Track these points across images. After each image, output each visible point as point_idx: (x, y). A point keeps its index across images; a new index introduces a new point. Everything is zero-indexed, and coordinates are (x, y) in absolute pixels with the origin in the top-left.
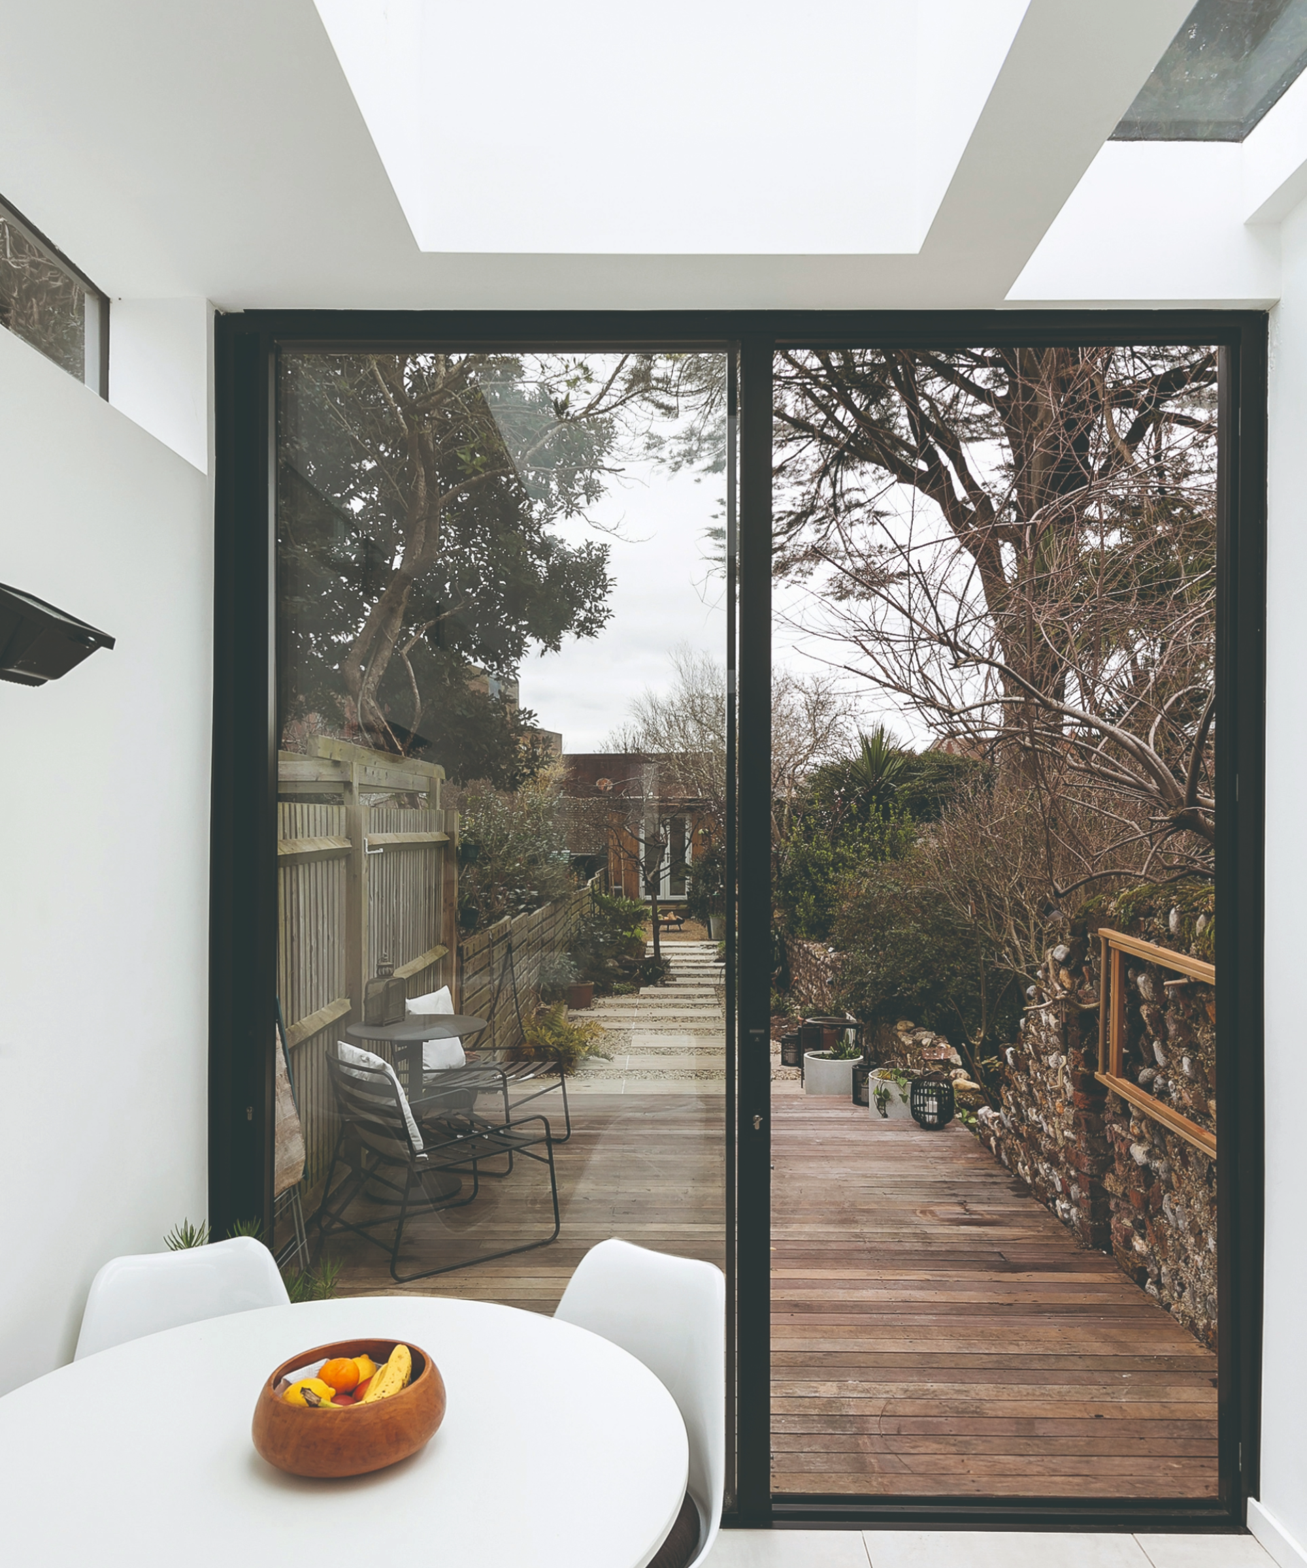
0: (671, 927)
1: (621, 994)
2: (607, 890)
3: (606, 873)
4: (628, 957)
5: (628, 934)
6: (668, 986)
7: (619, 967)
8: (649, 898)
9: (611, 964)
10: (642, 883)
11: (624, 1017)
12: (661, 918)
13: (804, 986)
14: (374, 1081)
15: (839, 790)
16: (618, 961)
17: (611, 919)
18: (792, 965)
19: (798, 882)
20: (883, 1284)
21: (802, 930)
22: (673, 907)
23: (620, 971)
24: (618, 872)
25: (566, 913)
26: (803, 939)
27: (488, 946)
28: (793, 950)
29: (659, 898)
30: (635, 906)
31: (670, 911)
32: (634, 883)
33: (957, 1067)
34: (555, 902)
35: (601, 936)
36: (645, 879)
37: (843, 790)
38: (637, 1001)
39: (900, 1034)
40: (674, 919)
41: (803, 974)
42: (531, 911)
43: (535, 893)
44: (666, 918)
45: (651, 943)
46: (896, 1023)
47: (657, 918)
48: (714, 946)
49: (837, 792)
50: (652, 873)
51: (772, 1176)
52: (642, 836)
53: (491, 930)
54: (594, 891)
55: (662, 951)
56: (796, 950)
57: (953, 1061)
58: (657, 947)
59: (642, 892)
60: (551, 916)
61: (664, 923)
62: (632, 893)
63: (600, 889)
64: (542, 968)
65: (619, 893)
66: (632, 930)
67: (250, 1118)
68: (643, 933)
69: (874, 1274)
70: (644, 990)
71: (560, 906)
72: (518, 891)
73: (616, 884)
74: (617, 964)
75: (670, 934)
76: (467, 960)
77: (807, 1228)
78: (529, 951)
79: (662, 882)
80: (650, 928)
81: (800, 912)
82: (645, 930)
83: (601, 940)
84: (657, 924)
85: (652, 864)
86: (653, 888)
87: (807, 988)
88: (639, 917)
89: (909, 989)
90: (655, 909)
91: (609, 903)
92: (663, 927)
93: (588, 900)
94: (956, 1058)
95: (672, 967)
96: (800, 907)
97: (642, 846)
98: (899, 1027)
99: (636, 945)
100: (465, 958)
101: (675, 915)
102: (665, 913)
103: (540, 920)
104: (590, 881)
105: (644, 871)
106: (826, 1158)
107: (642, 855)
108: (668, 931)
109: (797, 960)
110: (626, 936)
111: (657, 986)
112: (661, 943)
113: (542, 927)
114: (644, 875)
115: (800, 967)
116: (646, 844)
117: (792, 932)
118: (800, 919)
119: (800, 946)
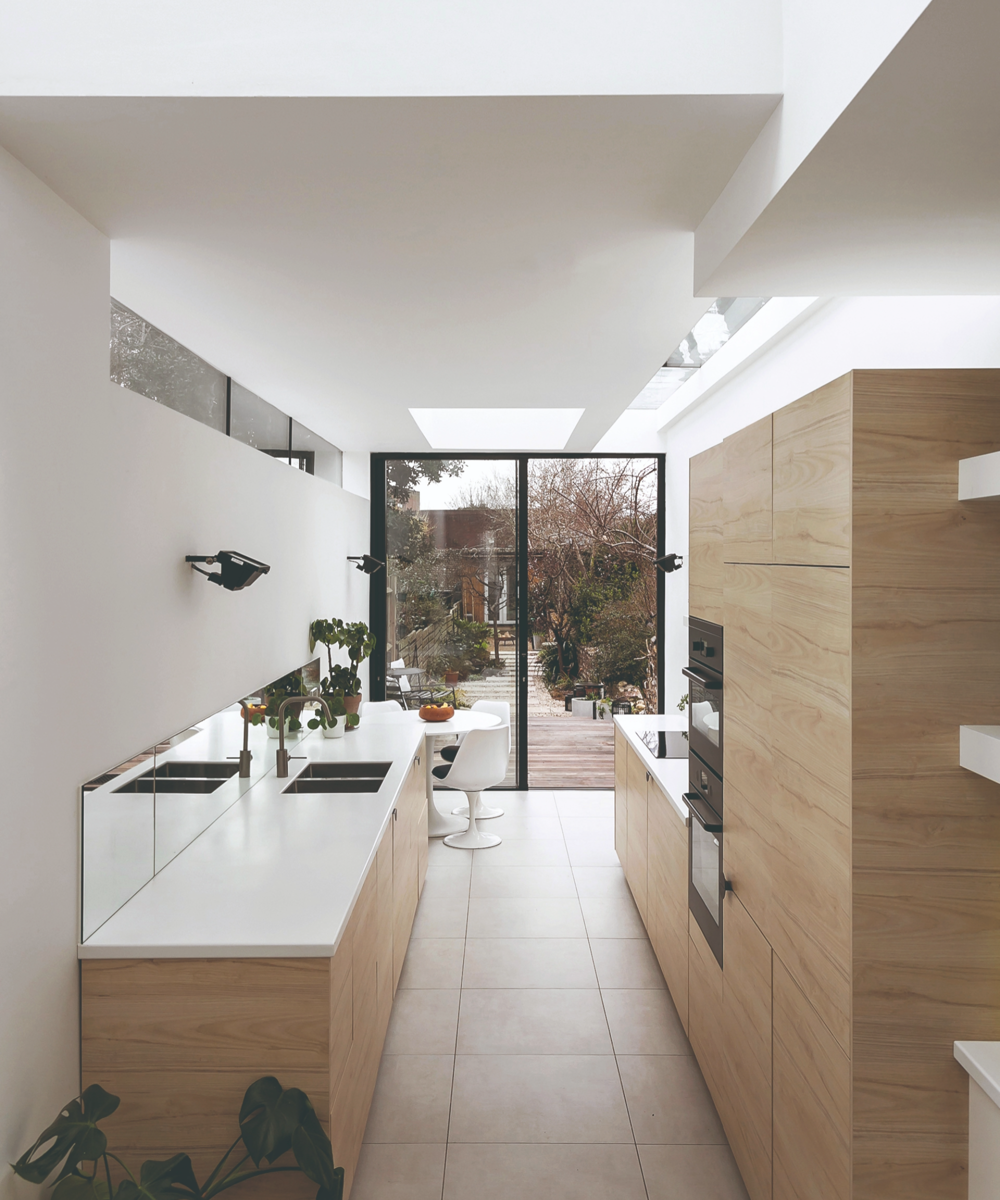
0: (507, 642)
1: (475, 680)
2: (462, 617)
3: (461, 605)
4: (478, 660)
5: (477, 646)
6: (504, 676)
7: (473, 665)
8: (492, 622)
9: (467, 663)
10: (486, 612)
11: (478, 691)
12: (500, 636)
13: (585, 673)
14: (391, 685)
15: (607, 556)
16: (472, 662)
17: (466, 636)
18: (580, 662)
19: (581, 612)
20: (579, 757)
21: (583, 641)
22: (509, 629)
23: (473, 668)
24: (469, 604)
25: (440, 631)
26: (585, 645)
27: (408, 645)
28: (580, 653)
29: (498, 622)
30: (483, 627)
31: (506, 631)
32: (481, 612)
33: (640, 699)
34: (435, 624)
35: (461, 647)
36: (489, 610)
37: (610, 555)
38: (485, 684)
39: (619, 688)
40: (509, 636)
41: (584, 666)
42: (423, 628)
43: (423, 618)
44: (504, 636)
45: (493, 653)
46: (618, 683)
47: (497, 636)
48: (535, 654)
49: (606, 557)
50: (494, 606)
51: (528, 697)
52: (486, 582)
53: (409, 637)
54: (454, 618)
55: (500, 657)
56: (581, 652)
57: (639, 697)
58: (497, 654)
59: (486, 618)
60: (432, 632)
61: (502, 639)
62: (480, 618)
63: (457, 616)
64: (429, 662)
65: (470, 619)
66: (480, 644)
67: (379, 679)
68: (488, 646)
69: (577, 755)
70: (488, 678)
71: (437, 625)
72: (413, 617)
73: (468, 613)
74: (471, 663)
75: (506, 647)
76: (400, 651)
77: (555, 747)
78: (423, 651)
79: (500, 611)
80: (492, 642)
81: (582, 629)
82: (489, 643)
83: (461, 649)
84: (497, 640)
85: (493, 600)
86: (494, 615)
87: (586, 674)
88: (484, 634)
89: (622, 665)
90: (495, 631)
91: (465, 625)
92: (502, 642)
93: (451, 623)
94: (640, 696)
95: (507, 666)
96: (583, 626)
97: (486, 588)
98: (619, 684)
99: (483, 651)
100: (400, 650)
101: (510, 634)
102: (502, 632)
103: (428, 634)
104: (451, 611)
105: (488, 604)
106: (570, 730)
107: (486, 594)
108: (505, 645)
109: (582, 658)
110: (476, 647)
111: (497, 676)
112: (500, 653)
113: (428, 638)
114: (489, 607)
115: (583, 662)
116: (489, 587)
117: (579, 641)
118: (583, 633)
119: (583, 650)
